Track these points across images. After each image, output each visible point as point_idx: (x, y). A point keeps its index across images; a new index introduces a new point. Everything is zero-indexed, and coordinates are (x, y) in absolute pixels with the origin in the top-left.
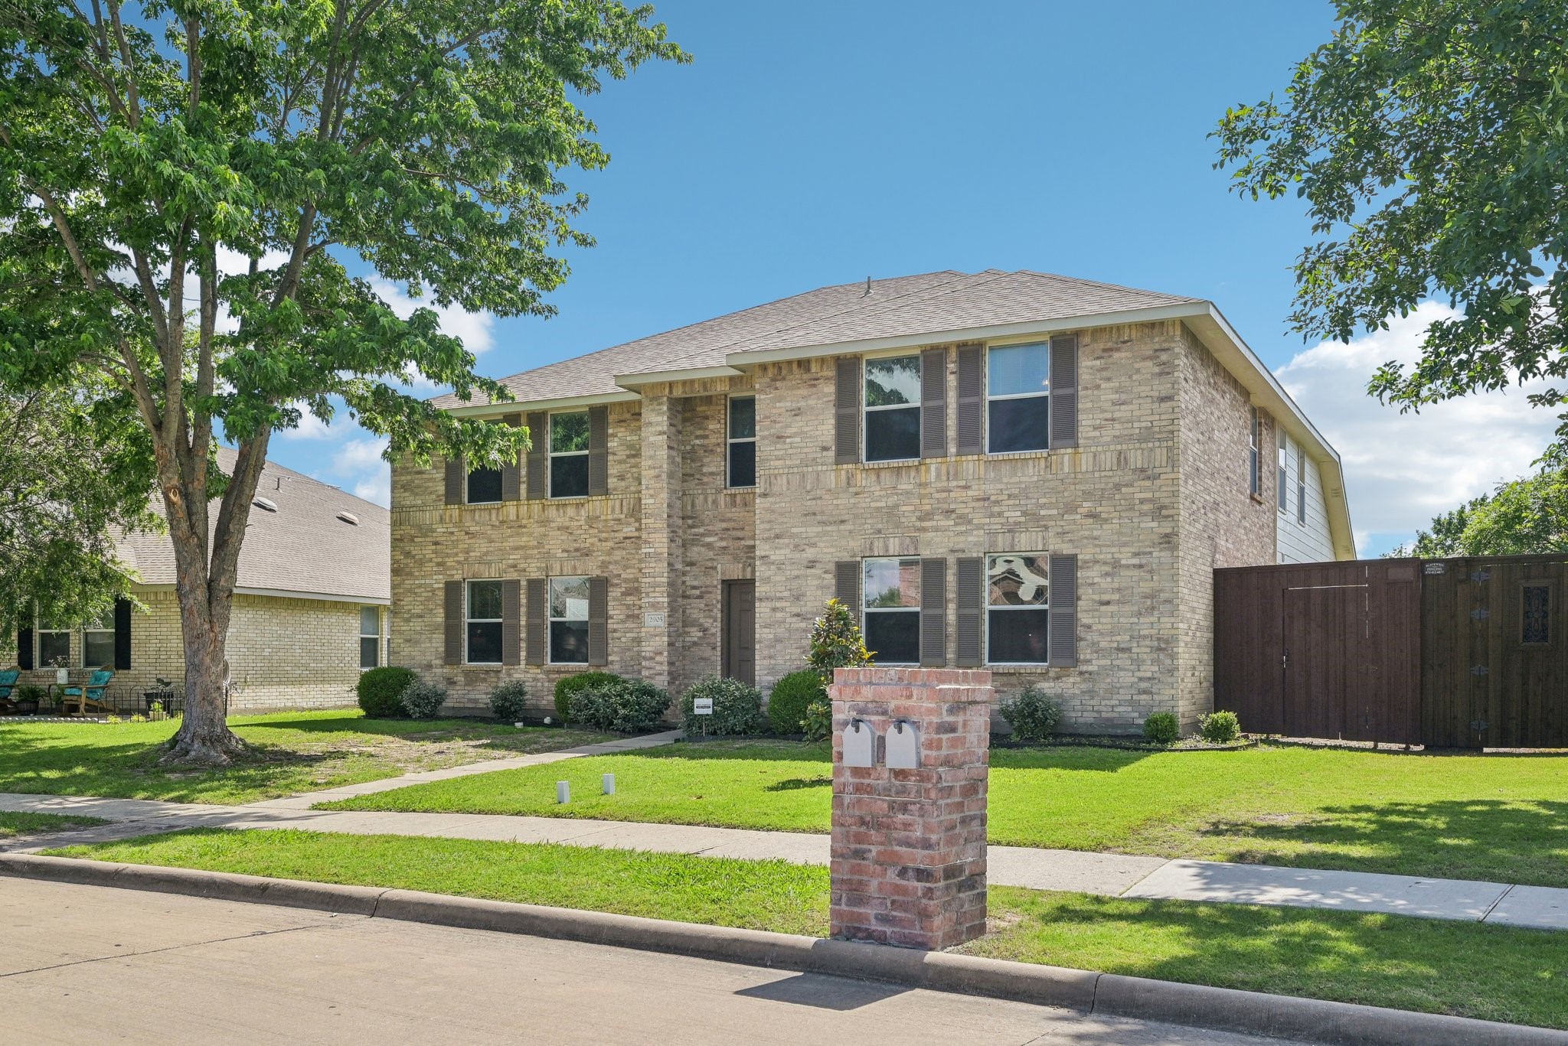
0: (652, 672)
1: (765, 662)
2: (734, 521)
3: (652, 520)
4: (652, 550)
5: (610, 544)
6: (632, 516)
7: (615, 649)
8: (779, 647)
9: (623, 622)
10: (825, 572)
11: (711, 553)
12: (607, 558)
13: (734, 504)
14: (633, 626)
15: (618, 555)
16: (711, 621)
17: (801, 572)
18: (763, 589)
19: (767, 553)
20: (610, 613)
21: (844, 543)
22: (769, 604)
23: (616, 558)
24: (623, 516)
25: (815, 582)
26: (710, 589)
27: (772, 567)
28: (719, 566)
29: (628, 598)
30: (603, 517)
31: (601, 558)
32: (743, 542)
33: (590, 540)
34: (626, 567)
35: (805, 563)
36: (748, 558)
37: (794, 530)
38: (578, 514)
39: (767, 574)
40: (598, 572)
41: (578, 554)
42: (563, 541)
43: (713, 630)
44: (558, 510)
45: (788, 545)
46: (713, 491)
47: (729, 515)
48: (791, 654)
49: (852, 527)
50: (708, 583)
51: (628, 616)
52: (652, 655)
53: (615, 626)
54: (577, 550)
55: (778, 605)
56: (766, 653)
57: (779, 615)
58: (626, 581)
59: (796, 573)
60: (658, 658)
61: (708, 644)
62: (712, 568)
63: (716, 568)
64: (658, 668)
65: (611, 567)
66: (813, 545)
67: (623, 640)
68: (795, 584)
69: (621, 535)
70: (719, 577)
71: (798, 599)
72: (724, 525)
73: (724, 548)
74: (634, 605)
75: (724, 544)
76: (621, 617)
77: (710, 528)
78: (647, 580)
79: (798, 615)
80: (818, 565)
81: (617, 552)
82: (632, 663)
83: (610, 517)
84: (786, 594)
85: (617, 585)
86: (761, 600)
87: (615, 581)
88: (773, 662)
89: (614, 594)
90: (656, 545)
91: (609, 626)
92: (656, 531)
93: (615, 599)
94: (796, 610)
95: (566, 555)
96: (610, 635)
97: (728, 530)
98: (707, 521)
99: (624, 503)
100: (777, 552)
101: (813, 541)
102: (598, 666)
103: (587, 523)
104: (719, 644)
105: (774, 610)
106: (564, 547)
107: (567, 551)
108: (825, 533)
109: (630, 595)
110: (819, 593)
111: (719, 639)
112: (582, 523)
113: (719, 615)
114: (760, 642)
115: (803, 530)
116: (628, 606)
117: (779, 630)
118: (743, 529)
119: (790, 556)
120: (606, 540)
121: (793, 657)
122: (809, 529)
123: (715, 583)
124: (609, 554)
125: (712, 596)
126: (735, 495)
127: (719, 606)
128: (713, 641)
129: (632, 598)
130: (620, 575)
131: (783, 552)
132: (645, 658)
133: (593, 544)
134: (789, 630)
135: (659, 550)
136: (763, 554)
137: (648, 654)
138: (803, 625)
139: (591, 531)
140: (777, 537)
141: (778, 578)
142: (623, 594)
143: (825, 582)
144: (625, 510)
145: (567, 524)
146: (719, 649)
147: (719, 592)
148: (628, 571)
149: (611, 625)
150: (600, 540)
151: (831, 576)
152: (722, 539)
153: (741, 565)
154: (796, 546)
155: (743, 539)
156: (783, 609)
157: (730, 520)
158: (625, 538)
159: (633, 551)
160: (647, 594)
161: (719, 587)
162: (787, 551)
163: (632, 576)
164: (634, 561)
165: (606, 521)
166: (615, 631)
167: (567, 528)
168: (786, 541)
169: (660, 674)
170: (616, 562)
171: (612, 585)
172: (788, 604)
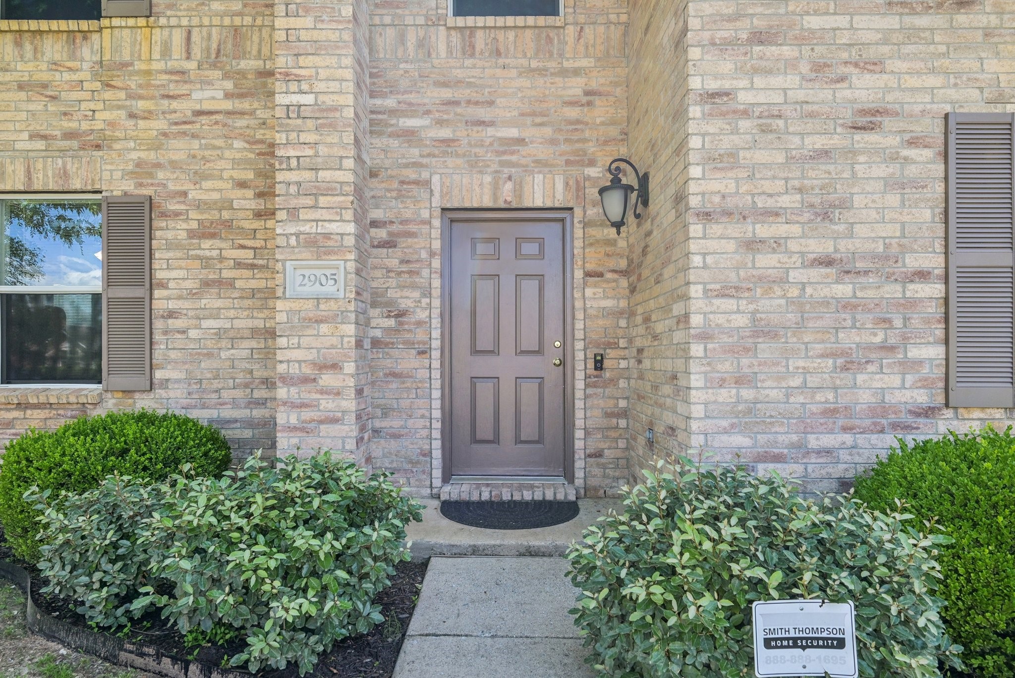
0: (307, 414)
1: (725, 395)
2: (470, 85)
3: (308, 22)
4: (309, 99)
5: (160, 124)
6: (214, 66)
7: (173, 355)
8: (766, 349)
9: (193, 295)
10: (912, 143)
11: (416, 151)
12: (152, 156)
13: (469, 50)
14: (219, 303)
15: (178, 150)
16: (416, 294)
17: (836, 141)
18: (715, 186)
19: (727, 85)
20: (159, 275)
21: (969, 63)
22: (735, 230)
23: (176, 157)
24: (192, 65)
25: (881, 171)
26: (412, 228)
27: (744, 124)
28: (436, 179)
29: (207, 244)
30: (139, 66)
31: (134, 155)
32: (490, 131)
33: (107, 115)
34: (199, 177)
35: (847, 114)
36: (502, 164)
37: (814, 22)
38: (72, 57)
39: (727, 143)
40: (129, 186)
41: (75, 144)
42: (33, 114)
43: (422, 315)
44: (18, 44)
45: (791, 65)
46: (421, 20)
47: (459, 73)
48: (806, 371)
49: (994, 20)
50: (408, 214)
51: (207, 284)
52: (307, 370)
53: (172, 305)
54: (69, 135)
55: (763, 231)
56: (726, 367)
57: (767, 261)
58: (199, 205)
59: (820, 142)
60: (327, 379)
61: (409, 344)
62: (416, 183)
63: (427, 183)
64: (327, 404)
65: (161, 175)
66: (874, 66)
67: (193, 334)
68: (817, 174)
69: (184, 107)
70: (437, 202)
71: (826, 216)
72: (447, 94)
73: (446, 142)
74: (221, 259)
75: (445, 133)
76: (189, 284)
77: (412, 97)
78: (293, 176)
79: (828, 262)
80: (887, 122)
81: (174, 143)
82: (216, 384)
83: (157, 66)
84: (786, 201)
85: (177, 214)
86: (706, 216)
87: (173, 206)
88: (747, 394)
89: (170, 235)
90: (321, 86)
91: (156, 304)
92: (318, 48)
93: (170, 246)
94: (818, 247)
95: (40, 145)
96: (158, 324)
97: (457, 103)
98: (404, 83)
99: (196, 37)
100: (759, 81)
101: (871, 53)
102: (128, 392)
103: (95, 76)
104: (436, 344)
105: (752, 245)
106: (35, 127)
107: (44, 137)
108: (912, 34)
109: (213, 236)
110: (893, 199)
111: (436, 334)
112: (84, 75)
113: (436, 283)
114: (705, 337)
115: (842, 21)
116: (206, 263)
117: (764, 304)
118: (491, 103)
119: (801, 95)
120: (148, 115)
121: (813, 381)
122: (860, 21)
123: (425, 214)
124: (157, 147)
125: (419, 242)
126: (473, 29)
127: (436, 263)
128: (420, 335)
129: (217, 243)
130: (185, 194)
131: (777, 81)
132: (287, 380)
133: (112, 124)
134: (798, 304)
135: (329, 100)
136: (713, 85)
137: (294, 370)
138: (844, 290)
139: (108, 95)
140: (759, 38)
141: (761, 156)
142: (192, 234)
143: (912, 171)
144: (197, 52)
145: (45, 77)
146: (436, 354)
147: (436, 233)
148: (207, 184)
149: (162, 301)
150: (132, 116)
151: (928, 153)
152: (440, 123)
153: (488, 179)
154: (819, 67)
155: (492, 124)
156: (778, 244)
157: (458, 83)
158: (199, 113)
159: (220, 142)
160: (293, 213)
161: (437, 223)
162: (792, 80)
163: (216, 196)
164: (221, 164)
165: (148, 73)
166: (171, 314)
167: (45, 86)
168: (788, 51)
169: (335, 421)
170: (174, 165)
171: (164, 215)
172: (796, 230)
